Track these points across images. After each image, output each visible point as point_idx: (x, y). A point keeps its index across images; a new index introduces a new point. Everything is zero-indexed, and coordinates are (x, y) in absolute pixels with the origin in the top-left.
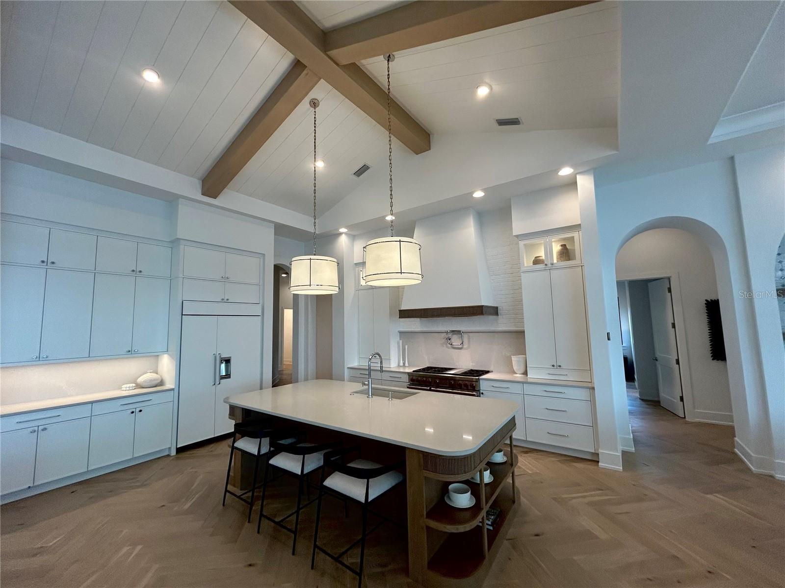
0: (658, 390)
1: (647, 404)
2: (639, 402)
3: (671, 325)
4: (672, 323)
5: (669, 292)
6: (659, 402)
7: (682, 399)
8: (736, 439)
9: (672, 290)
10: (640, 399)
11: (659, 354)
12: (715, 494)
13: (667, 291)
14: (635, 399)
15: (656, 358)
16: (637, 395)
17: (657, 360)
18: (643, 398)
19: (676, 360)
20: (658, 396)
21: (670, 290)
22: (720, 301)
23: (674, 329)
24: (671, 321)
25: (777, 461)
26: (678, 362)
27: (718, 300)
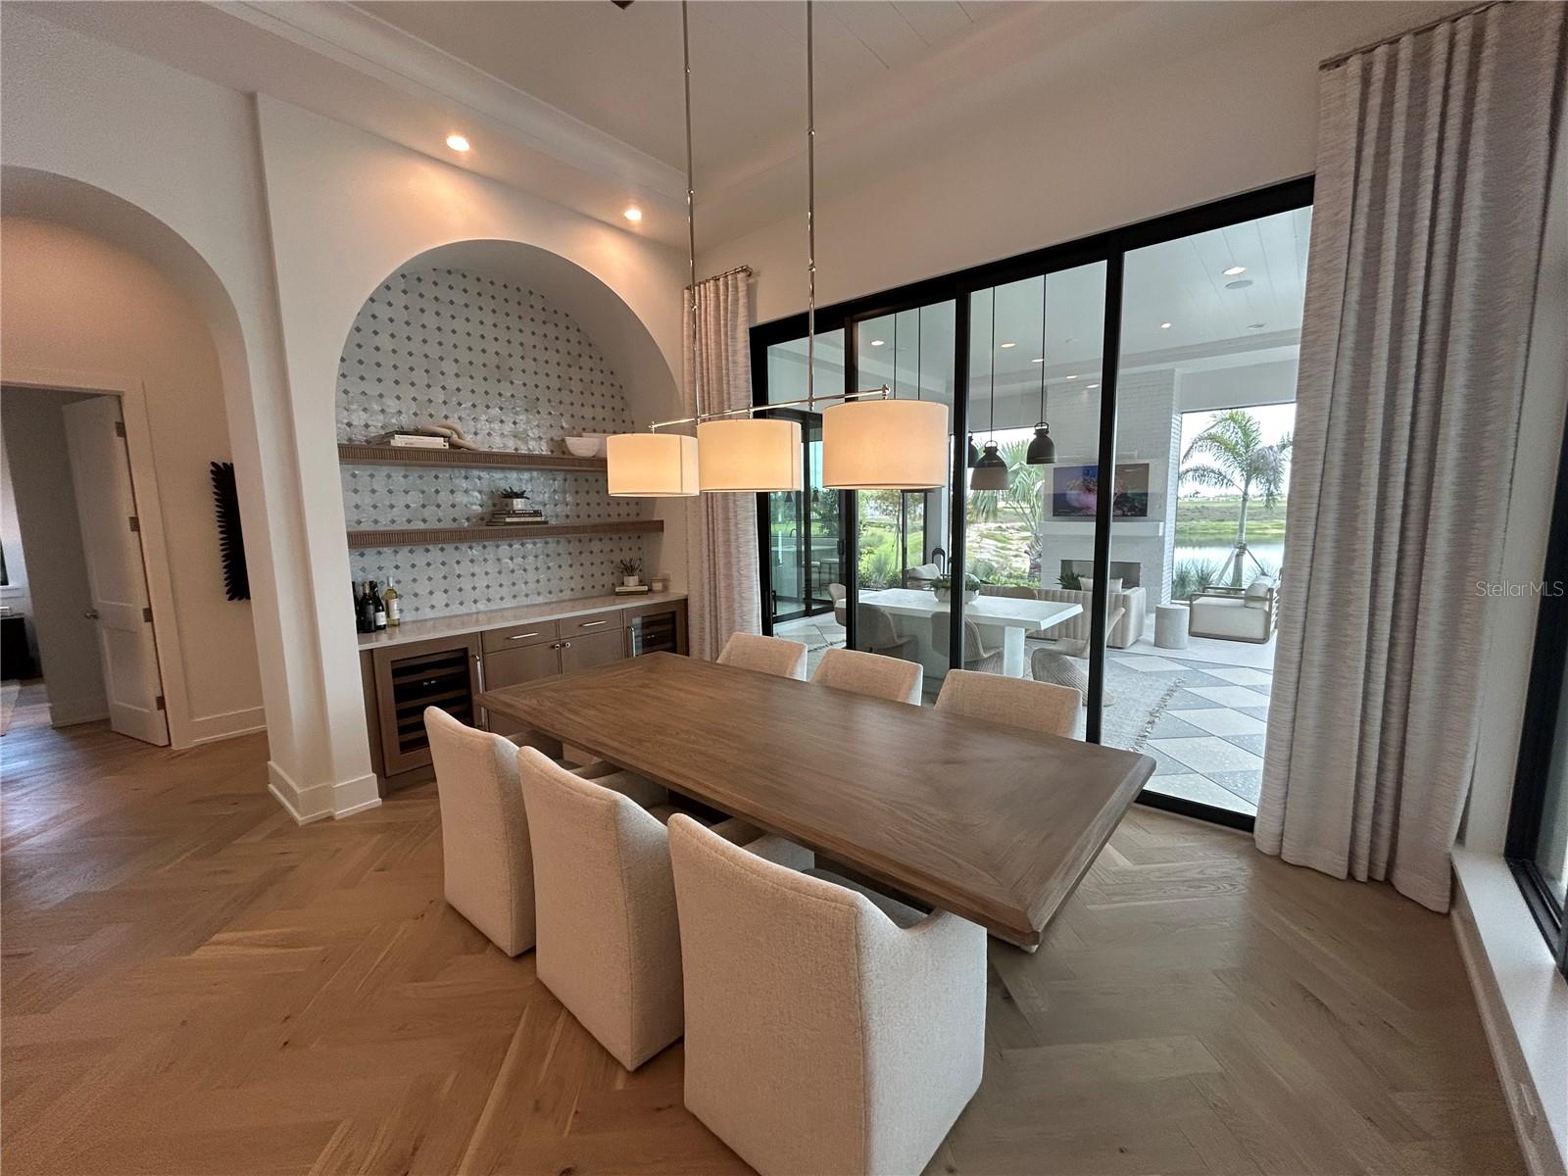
0: (102, 690)
1: (73, 739)
2: (52, 738)
3: (128, 526)
4: (131, 519)
5: (119, 435)
6: (107, 721)
7: (161, 702)
8: (271, 763)
9: (127, 429)
10: (54, 728)
11: (99, 601)
12: (216, 937)
13: (115, 433)
14: (38, 732)
15: (95, 611)
16: (46, 718)
17: (95, 617)
18: (60, 723)
19: (145, 610)
20: (105, 708)
21: (121, 430)
22: (235, 466)
23: (136, 533)
24: (126, 513)
25: (338, 785)
26: (148, 615)
27: (232, 464)
